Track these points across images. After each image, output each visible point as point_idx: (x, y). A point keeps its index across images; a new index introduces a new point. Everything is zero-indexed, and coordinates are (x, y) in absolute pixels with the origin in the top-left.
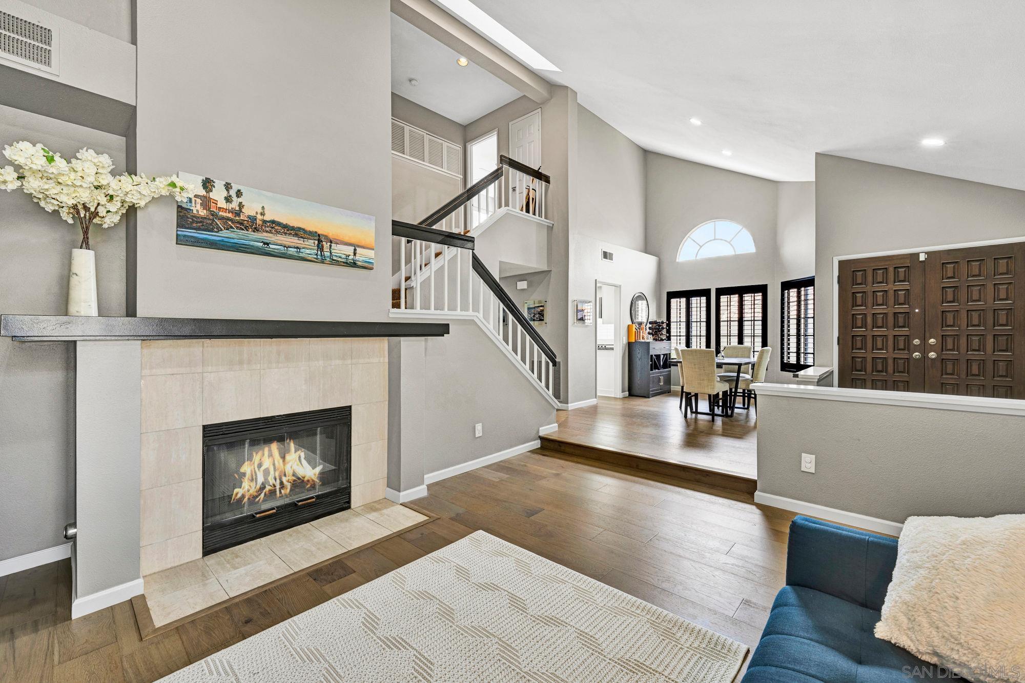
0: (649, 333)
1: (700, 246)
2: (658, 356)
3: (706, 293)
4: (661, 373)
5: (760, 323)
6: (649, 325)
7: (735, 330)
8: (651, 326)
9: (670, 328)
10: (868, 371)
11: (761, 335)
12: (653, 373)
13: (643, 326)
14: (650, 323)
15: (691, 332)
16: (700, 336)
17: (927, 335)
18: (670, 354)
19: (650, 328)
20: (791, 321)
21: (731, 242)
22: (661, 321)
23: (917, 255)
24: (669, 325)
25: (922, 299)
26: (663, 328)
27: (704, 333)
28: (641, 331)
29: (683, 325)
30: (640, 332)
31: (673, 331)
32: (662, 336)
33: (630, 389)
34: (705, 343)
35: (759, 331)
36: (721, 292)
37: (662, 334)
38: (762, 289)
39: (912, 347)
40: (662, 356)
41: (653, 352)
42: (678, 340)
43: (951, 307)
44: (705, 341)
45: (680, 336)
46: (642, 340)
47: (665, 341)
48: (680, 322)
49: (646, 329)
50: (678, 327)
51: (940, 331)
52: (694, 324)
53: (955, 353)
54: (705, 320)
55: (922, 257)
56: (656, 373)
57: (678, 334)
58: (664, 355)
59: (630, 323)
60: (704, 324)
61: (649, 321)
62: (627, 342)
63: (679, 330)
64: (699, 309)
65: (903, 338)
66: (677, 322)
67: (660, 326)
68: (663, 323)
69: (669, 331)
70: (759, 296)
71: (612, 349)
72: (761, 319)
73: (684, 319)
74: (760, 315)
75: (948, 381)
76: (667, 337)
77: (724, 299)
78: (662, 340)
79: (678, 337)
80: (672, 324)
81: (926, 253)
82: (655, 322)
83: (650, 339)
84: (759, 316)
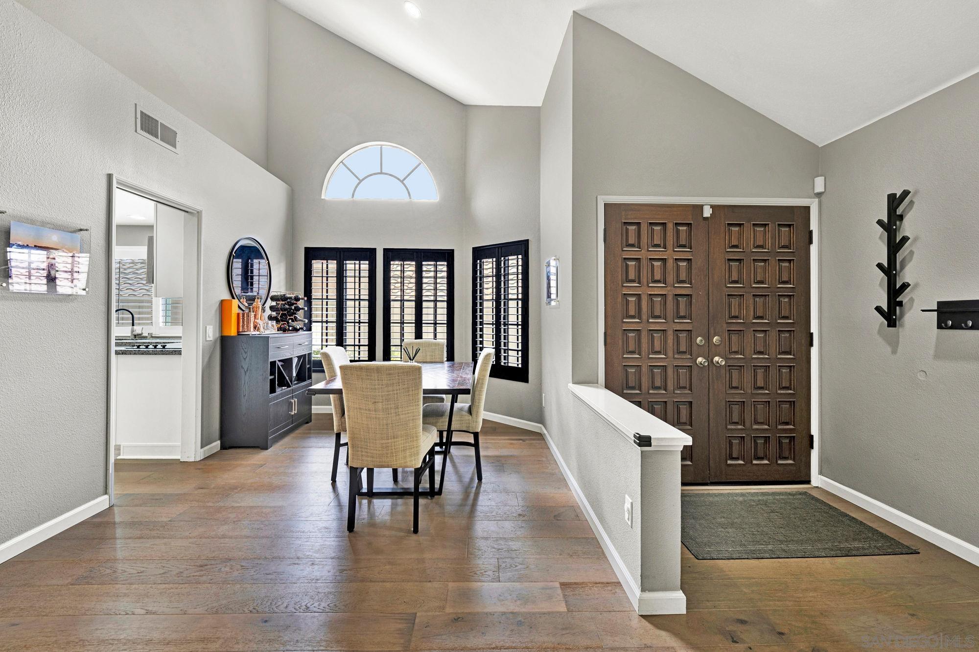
0: (271, 318)
1: (359, 179)
2: (287, 362)
3: (368, 254)
4: (293, 391)
5: (445, 304)
6: (270, 303)
7: (410, 315)
8: (274, 303)
9: (310, 309)
10: (643, 387)
11: (446, 322)
12: (277, 397)
13: (258, 303)
14: (273, 299)
15: (346, 317)
16: (360, 322)
17: (712, 331)
18: (310, 354)
19: (272, 308)
20: (486, 304)
21: (404, 182)
22: (293, 296)
23: (701, 207)
24: (309, 303)
25: (706, 275)
26: (298, 309)
27: (365, 317)
28: (252, 314)
29: (333, 305)
30: (248, 316)
31: (316, 314)
32: (295, 324)
33: (223, 434)
34: (367, 334)
35: (442, 317)
36: (391, 255)
37: (295, 319)
38: (448, 256)
39: (694, 348)
40: (295, 361)
41: (276, 355)
42: (324, 328)
43: (736, 289)
44: (367, 330)
45: (327, 322)
46: (252, 332)
47: (301, 332)
48: (327, 299)
49: (264, 310)
50: (325, 306)
51: (725, 325)
52: (350, 304)
53: (740, 356)
54: (367, 297)
55: (707, 212)
56: (283, 395)
57: (325, 319)
58: (299, 357)
59: (226, 296)
60: (365, 304)
61: (271, 294)
62: (218, 335)
63: (324, 312)
64: (357, 279)
65: (685, 335)
66: (322, 299)
67: (291, 304)
68: (297, 299)
69: (309, 315)
70: (443, 266)
71: (178, 352)
72: (445, 298)
73: (333, 294)
74: (445, 293)
75: (734, 398)
76: (305, 325)
77: (395, 266)
78: (296, 330)
79: (325, 325)
80: (314, 302)
81: (712, 207)
82: (283, 298)
83: (270, 329)
84: (443, 294)
